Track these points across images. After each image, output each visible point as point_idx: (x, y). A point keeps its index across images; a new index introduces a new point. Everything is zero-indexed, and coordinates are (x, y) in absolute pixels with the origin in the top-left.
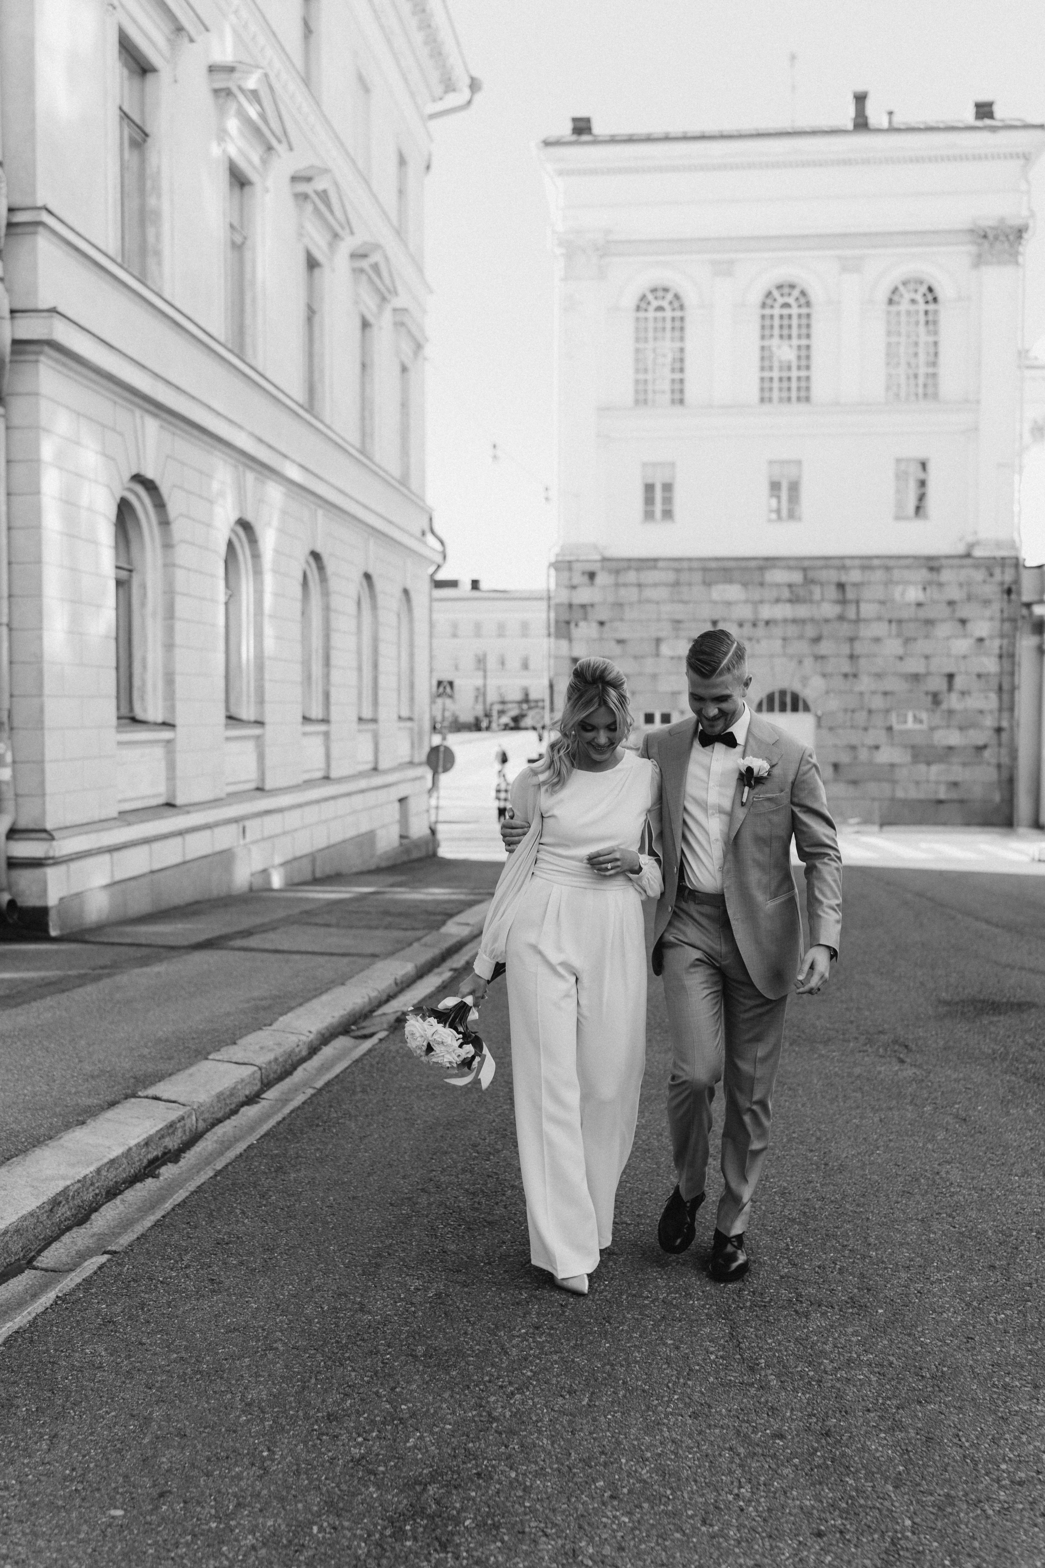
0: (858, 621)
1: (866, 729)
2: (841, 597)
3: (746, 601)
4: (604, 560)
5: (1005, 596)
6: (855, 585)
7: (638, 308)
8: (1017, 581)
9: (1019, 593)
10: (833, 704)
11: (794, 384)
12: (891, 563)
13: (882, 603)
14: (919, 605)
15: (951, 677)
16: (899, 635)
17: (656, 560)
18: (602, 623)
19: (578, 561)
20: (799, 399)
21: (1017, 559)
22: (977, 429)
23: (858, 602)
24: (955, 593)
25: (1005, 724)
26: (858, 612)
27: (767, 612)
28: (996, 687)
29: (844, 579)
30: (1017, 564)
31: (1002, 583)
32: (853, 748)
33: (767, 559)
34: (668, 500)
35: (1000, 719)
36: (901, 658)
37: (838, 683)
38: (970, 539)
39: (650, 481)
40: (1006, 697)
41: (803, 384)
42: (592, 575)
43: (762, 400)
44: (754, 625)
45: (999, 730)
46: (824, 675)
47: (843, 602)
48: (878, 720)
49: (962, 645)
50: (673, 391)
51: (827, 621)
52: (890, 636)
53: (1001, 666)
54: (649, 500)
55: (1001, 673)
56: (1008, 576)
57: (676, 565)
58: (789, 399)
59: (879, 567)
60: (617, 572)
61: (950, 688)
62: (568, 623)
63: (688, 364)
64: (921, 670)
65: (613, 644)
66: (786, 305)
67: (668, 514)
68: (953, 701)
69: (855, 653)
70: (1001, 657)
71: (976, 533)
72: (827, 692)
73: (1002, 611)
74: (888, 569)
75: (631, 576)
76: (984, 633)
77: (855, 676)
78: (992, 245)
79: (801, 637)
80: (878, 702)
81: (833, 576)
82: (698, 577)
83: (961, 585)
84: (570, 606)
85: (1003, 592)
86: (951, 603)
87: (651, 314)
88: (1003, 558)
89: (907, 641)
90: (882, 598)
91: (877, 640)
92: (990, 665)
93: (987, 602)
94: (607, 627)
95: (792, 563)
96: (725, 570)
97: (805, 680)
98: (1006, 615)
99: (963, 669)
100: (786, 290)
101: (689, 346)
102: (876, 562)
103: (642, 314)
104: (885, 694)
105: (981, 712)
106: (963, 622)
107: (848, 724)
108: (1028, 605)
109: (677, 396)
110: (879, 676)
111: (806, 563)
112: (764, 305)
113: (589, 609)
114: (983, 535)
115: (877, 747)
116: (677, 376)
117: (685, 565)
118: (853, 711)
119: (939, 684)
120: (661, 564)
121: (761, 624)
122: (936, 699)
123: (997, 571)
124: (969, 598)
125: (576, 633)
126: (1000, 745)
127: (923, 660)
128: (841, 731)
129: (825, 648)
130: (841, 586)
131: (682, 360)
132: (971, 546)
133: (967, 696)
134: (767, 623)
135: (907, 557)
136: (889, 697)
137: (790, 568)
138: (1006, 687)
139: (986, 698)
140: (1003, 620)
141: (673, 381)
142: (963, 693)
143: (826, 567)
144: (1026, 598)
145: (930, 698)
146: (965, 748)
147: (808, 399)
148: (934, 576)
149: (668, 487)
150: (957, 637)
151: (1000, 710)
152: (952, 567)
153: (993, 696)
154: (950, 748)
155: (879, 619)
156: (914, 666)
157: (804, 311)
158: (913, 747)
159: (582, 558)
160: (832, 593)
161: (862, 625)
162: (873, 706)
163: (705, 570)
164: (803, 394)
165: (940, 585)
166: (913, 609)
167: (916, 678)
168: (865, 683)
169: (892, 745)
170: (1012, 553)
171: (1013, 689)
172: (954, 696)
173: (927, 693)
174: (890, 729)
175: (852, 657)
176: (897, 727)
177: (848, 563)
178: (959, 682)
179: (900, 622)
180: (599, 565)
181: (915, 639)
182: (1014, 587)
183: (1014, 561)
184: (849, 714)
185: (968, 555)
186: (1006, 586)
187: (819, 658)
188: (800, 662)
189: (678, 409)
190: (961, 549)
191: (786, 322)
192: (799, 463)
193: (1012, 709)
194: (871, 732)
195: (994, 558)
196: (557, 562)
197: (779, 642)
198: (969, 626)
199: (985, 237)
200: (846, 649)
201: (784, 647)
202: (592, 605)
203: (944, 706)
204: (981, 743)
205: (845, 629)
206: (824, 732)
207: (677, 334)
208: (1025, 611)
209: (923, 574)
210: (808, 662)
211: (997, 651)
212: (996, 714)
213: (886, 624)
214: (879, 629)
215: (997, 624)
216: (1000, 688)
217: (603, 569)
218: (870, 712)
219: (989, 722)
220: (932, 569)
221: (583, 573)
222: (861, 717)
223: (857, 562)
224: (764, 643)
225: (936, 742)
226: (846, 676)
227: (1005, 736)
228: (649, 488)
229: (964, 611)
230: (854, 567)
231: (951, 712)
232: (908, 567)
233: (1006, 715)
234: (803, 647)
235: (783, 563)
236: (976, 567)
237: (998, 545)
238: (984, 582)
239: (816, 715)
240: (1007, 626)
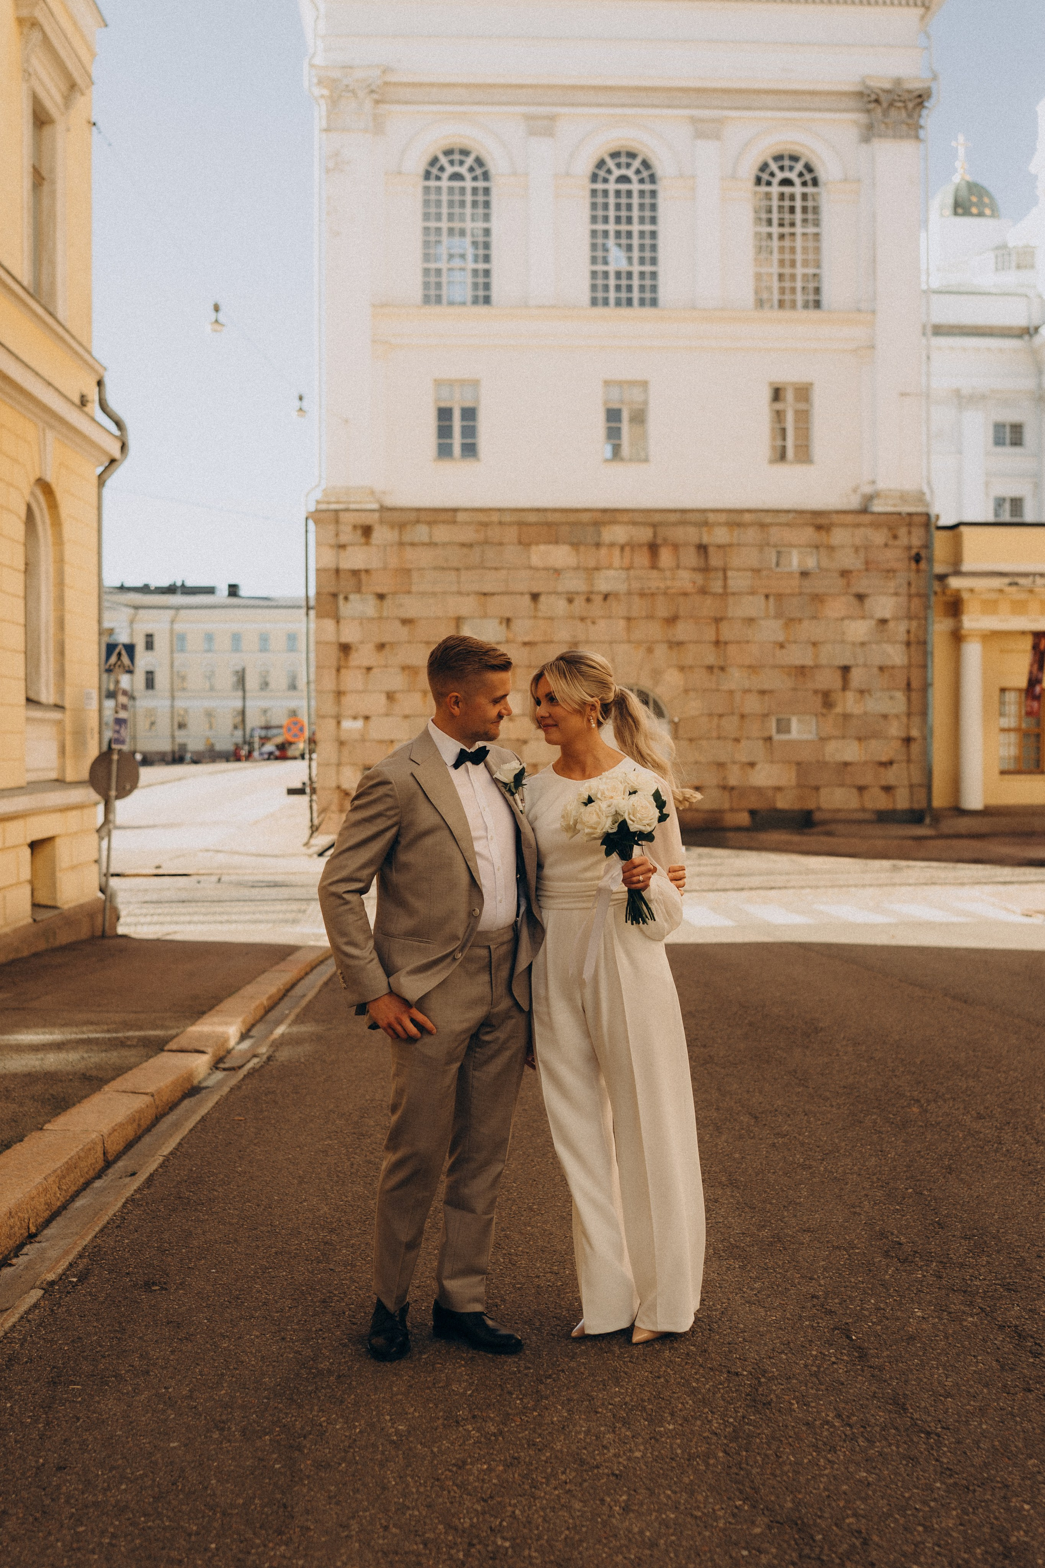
0: (725, 594)
1: (737, 740)
2: (702, 564)
3: (577, 568)
4: (383, 509)
5: (913, 565)
6: (719, 547)
7: (427, 175)
8: (928, 545)
9: (930, 560)
10: (694, 706)
11: (636, 282)
12: (768, 519)
13: (757, 571)
14: (804, 574)
15: (845, 670)
16: (778, 616)
17: (455, 510)
18: (381, 597)
19: (347, 510)
20: (642, 302)
21: (928, 515)
22: (873, 347)
23: (725, 570)
24: (848, 560)
25: (915, 733)
26: (725, 586)
27: (605, 582)
28: (903, 685)
29: (705, 540)
30: (927, 522)
31: (909, 548)
32: (721, 765)
33: (605, 511)
34: (470, 431)
35: (908, 727)
36: (782, 646)
37: (700, 678)
38: (867, 489)
39: (443, 405)
40: (914, 695)
41: (648, 282)
42: (367, 531)
43: (594, 302)
44: (588, 600)
45: (908, 740)
46: (682, 669)
47: (705, 569)
48: (754, 729)
49: (859, 629)
50: (475, 286)
51: (685, 594)
52: (767, 617)
53: (910, 657)
54: (444, 431)
55: (910, 666)
56: (916, 541)
57: (483, 518)
58: (629, 302)
59: (751, 524)
60: (402, 526)
61: (845, 687)
62: (335, 595)
63: (494, 253)
64: (809, 662)
65: (398, 624)
66: (624, 179)
67: (470, 450)
68: (849, 703)
69: (722, 639)
70: (908, 644)
71: (873, 482)
72: (686, 691)
73: (909, 584)
74: (763, 526)
75: (421, 533)
76: (887, 615)
77: (722, 669)
78: (885, 113)
79: (650, 617)
80: (752, 705)
81: (691, 534)
82: (511, 534)
83: (857, 549)
84: (337, 571)
85: (910, 559)
86: (845, 573)
87: (445, 183)
88: (910, 515)
89: (790, 622)
90: (756, 564)
91: (750, 621)
92: (896, 655)
93: (890, 572)
94: (388, 602)
95: (639, 518)
96: (549, 525)
97: (656, 674)
98: (913, 590)
99: (861, 661)
100: (623, 160)
101: (496, 225)
102: (747, 517)
103: (432, 183)
104: (762, 692)
105: (885, 717)
106: (861, 597)
107: (714, 734)
108: (942, 578)
109: (481, 293)
110: (753, 669)
111: (657, 518)
112: (594, 178)
113: (363, 576)
114: (882, 485)
115: (752, 765)
116: (481, 266)
117: (495, 517)
118: (721, 716)
119: (828, 680)
120: (460, 517)
121: (598, 599)
122: (827, 700)
123: (902, 531)
124: (868, 565)
125: (345, 609)
126: (909, 761)
127: (810, 649)
128: (704, 743)
129: (683, 631)
130: (702, 549)
131: (487, 246)
132: (869, 498)
133: (867, 695)
134: (606, 597)
135: (788, 511)
136: (766, 697)
137: (634, 523)
138: (915, 684)
139: (891, 698)
140: (910, 596)
141: (475, 272)
142: (862, 692)
143: (683, 523)
144: (939, 568)
145: (819, 699)
146: (866, 763)
147: (654, 302)
148: (822, 537)
149: (470, 414)
150: (850, 618)
151: (909, 715)
152: (844, 525)
153: (900, 696)
154: (846, 764)
155: (753, 593)
156: (798, 656)
157: (647, 187)
158: (798, 764)
159: (353, 506)
160: (690, 558)
161: (731, 600)
162: (747, 710)
163: (521, 524)
164: (648, 295)
165: (831, 548)
166: (795, 582)
167: (801, 671)
168: (736, 679)
169: (772, 762)
170: (920, 509)
171: (926, 687)
172: (850, 695)
173: (816, 692)
174: (769, 739)
175: (717, 643)
176: (777, 737)
177: (711, 517)
178: (857, 677)
179: (779, 596)
180: (376, 515)
181: (800, 620)
182: (923, 553)
183: (923, 519)
184: (716, 720)
185: (864, 511)
186: (914, 552)
187: (676, 645)
188: (650, 650)
189: (482, 310)
190: (854, 503)
191: (624, 201)
192: (644, 384)
193: (924, 713)
194: (744, 742)
195: (900, 514)
196: (317, 511)
197: (622, 623)
198: (868, 602)
199: (877, 101)
200: (710, 634)
201: (628, 629)
202: (367, 571)
203: (839, 710)
204: (884, 759)
205: (708, 607)
206: (684, 743)
207: (481, 211)
208: (936, 586)
209: (808, 535)
210: (661, 651)
211: (903, 637)
212: (904, 719)
213: (763, 598)
214: (752, 606)
215: (903, 600)
216: (909, 685)
217: (381, 522)
218: (742, 716)
219: (895, 730)
220: (819, 528)
221: (355, 527)
222: (730, 725)
223: (723, 518)
224: (602, 624)
225: (827, 759)
226: (710, 668)
227: (915, 748)
228: (444, 414)
229: (862, 585)
230: (719, 524)
231: (846, 717)
232: (787, 525)
233: (916, 720)
234: (654, 630)
235: (625, 518)
236: (875, 525)
237: (903, 497)
238: (886, 545)
239: (671, 722)
240: (916, 601)
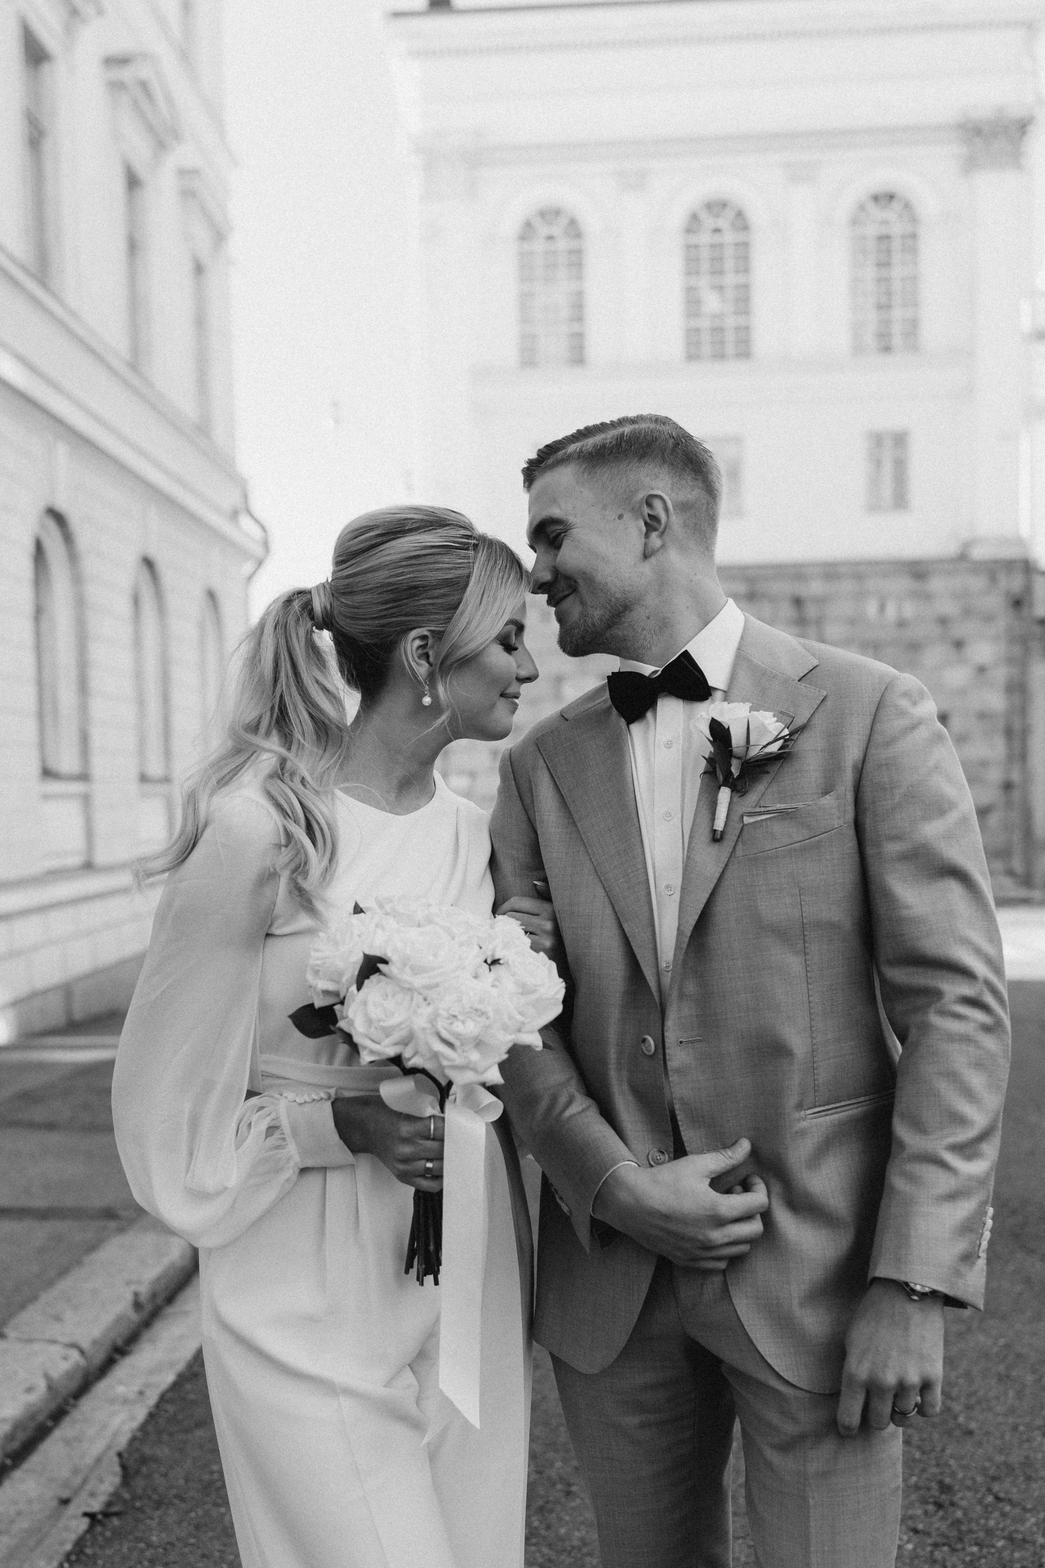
2: (799, 616)
5: (1013, 610)
6: (815, 600)
7: (522, 239)
8: (1029, 590)
9: (1031, 606)
11: (729, 336)
12: (865, 570)
13: (852, 621)
14: (902, 623)
20: (737, 355)
21: (1028, 561)
22: (972, 389)
23: (821, 621)
24: (948, 607)
25: (1016, 776)
28: (1004, 730)
29: (801, 593)
30: (1028, 567)
31: (1008, 593)
35: (1009, 772)
38: (966, 536)
40: (1016, 742)
41: (741, 336)
43: (689, 356)
45: (1008, 786)
49: (959, 676)
50: (570, 349)
53: (1010, 702)
55: (1011, 712)
56: (1017, 583)
58: (724, 355)
59: (849, 576)
63: (588, 311)
66: (717, 231)
70: (1009, 690)
71: (971, 527)
73: (1010, 629)
74: (858, 578)
76: (987, 662)
78: (986, 144)
81: (788, 587)
83: (954, 596)
85: (1010, 604)
86: (943, 621)
87: (539, 247)
88: (1009, 561)
90: (851, 615)
92: (996, 701)
93: (991, 618)
98: (1014, 634)
99: (960, 708)
100: (716, 210)
102: (843, 570)
105: (986, 763)
106: (959, 645)
109: (576, 356)
112: (688, 232)
114: (981, 530)
116: (575, 330)
123: (1002, 578)
124: (967, 612)
126: (1009, 805)
130: (797, 601)
131: (580, 306)
132: (967, 545)
133: (965, 743)
135: (883, 563)
138: (1016, 729)
139: (993, 744)
140: (1011, 640)
141: (570, 335)
143: (778, 577)
147: (748, 355)
148: (920, 585)
150: (951, 664)
151: (1011, 759)
152: (941, 573)
153: (1002, 741)
157: (741, 238)
160: (786, 610)
164: (742, 349)
165: (930, 596)
166: (894, 629)
171: (1026, 731)
177: (807, 571)
182: (1024, 598)
183: (1024, 563)
185: (963, 558)
186: (1014, 597)
189: (577, 371)
190: (953, 550)
191: (717, 253)
192: (739, 440)
193: (1025, 758)
195: (998, 561)
198: (967, 650)
204: (984, 804)
207: (573, 272)
209: (904, 583)
211: (1003, 683)
212: (1006, 764)
215: (1002, 647)
216: (1010, 732)
219: (995, 775)
220: (916, 577)
223: (818, 570)
227: (1016, 793)
229: (959, 630)
230: (814, 577)
232: (884, 575)
233: (1016, 765)
236: (975, 572)
237: (1001, 544)
238: (987, 591)
240: (1016, 648)
